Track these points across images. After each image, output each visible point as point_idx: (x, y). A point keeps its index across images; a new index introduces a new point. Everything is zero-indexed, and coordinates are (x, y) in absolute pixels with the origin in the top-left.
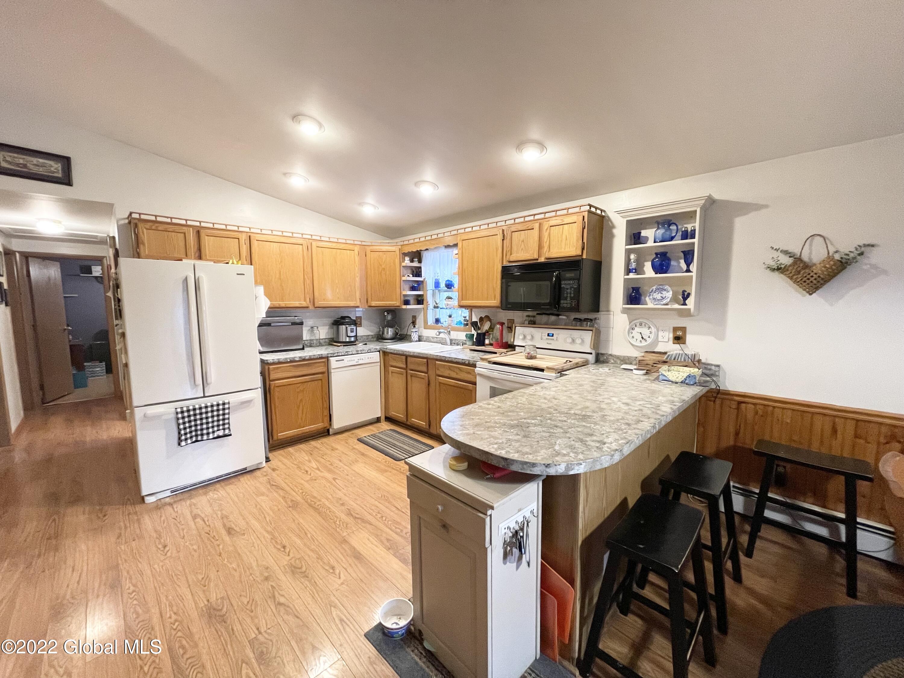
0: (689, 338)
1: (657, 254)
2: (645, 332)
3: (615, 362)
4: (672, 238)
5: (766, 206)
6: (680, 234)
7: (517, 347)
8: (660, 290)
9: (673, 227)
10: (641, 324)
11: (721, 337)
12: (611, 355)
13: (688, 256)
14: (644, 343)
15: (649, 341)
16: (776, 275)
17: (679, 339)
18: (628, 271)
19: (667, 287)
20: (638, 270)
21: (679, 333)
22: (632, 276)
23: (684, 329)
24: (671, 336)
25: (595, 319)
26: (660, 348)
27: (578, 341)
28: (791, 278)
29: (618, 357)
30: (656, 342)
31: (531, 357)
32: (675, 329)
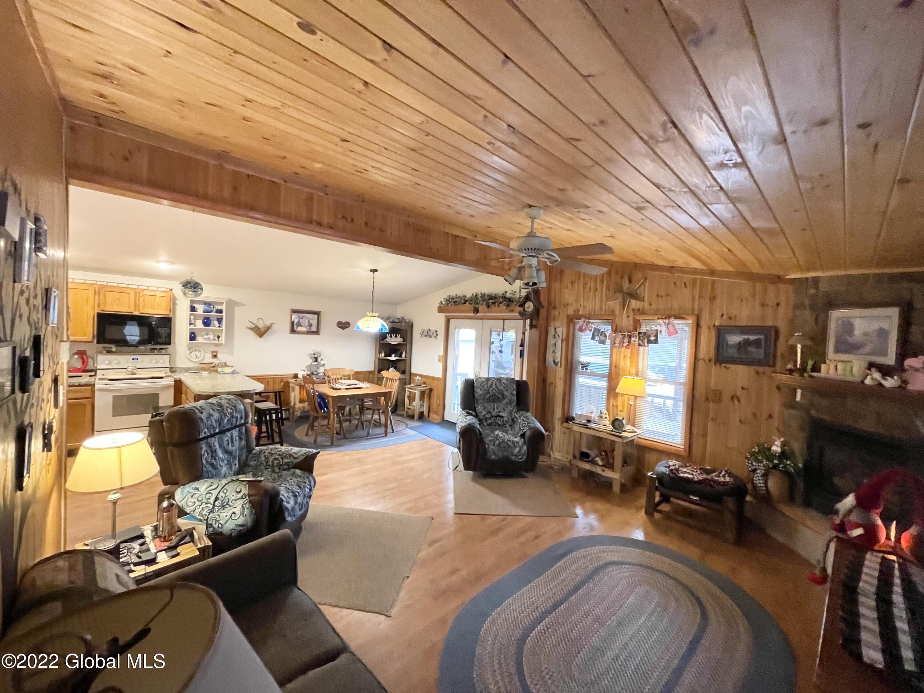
0: (219, 356)
1: (205, 318)
2: (198, 354)
3: (181, 371)
4: (211, 312)
5: (245, 305)
6: (215, 310)
7: (98, 371)
8: (207, 334)
9: (212, 306)
10: (195, 350)
11: (232, 354)
12: (178, 368)
13: (220, 320)
14: (197, 360)
15: (201, 358)
16: (249, 331)
17: (215, 356)
18: (190, 324)
19: (210, 333)
20: (194, 324)
21: (215, 354)
22: (192, 327)
23: (216, 352)
24: (211, 355)
25: (167, 348)
26: (206, 361)
27: (161, 361)
28: (255, 332)
29: (183, 368)
30: (204, 358)
31: (135, 374)
32: (213, 352)
